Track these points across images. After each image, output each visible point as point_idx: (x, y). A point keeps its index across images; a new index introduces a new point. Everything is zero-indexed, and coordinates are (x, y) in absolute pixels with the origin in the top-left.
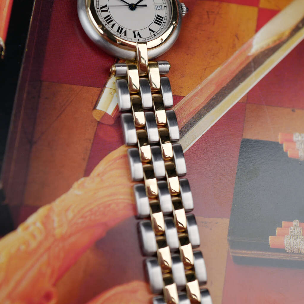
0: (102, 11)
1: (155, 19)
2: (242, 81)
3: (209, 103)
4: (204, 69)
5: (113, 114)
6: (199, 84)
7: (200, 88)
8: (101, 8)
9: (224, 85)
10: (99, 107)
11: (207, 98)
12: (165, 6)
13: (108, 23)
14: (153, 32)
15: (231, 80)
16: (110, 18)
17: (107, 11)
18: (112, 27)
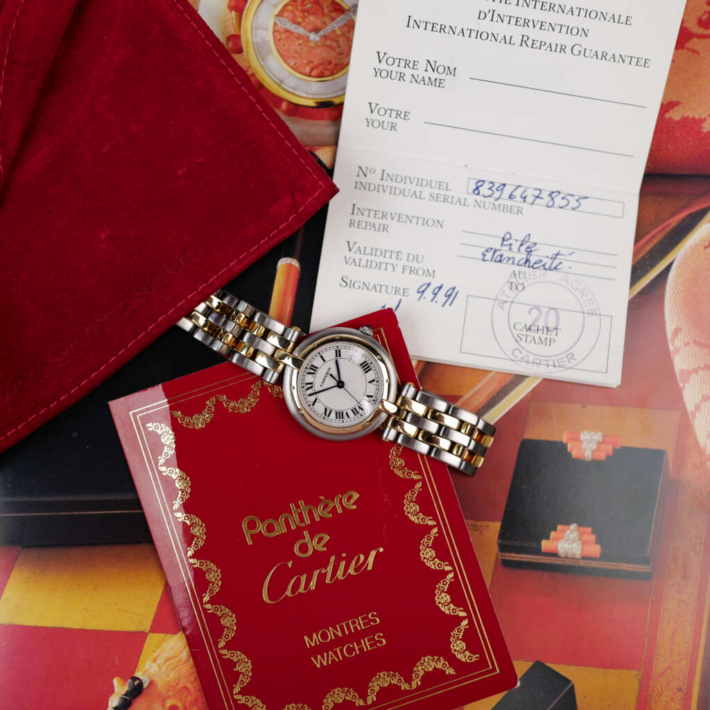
0: (329, 416)
1: (363, 370)
8: (325, 414)
13: (343, 418)
14: (374, 380)
16: (339, 413)
17: (331, 411)
18: (348, 417)
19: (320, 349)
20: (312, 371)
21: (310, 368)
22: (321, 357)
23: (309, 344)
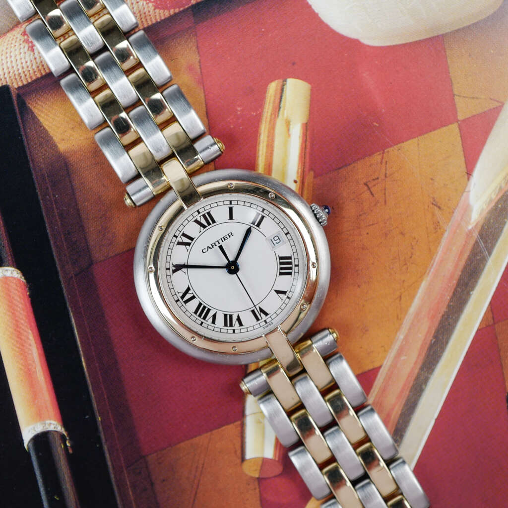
0: (186, 302)
1: (279, 268)
2: (473, 288)
3: (428, 356)
4: (398, 298)
5: (275, 454)
6: (397, 330)
7: (402, 337)
8: (183, 297)
9: (443, 309)
10: (250, 454)
11: (421, 349)
12: (286, 232)
13: (204, 318)
14: (284, 293)
15: (451, 294)
16: (205, 307)
17: (193, 297)
18: (214, 322)
19: (234, 197)
20: (203, 222)
21: (204, 216)
22: (231, 209)
23: (225, 179)
